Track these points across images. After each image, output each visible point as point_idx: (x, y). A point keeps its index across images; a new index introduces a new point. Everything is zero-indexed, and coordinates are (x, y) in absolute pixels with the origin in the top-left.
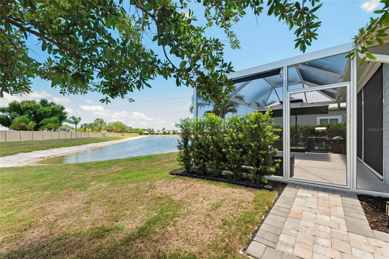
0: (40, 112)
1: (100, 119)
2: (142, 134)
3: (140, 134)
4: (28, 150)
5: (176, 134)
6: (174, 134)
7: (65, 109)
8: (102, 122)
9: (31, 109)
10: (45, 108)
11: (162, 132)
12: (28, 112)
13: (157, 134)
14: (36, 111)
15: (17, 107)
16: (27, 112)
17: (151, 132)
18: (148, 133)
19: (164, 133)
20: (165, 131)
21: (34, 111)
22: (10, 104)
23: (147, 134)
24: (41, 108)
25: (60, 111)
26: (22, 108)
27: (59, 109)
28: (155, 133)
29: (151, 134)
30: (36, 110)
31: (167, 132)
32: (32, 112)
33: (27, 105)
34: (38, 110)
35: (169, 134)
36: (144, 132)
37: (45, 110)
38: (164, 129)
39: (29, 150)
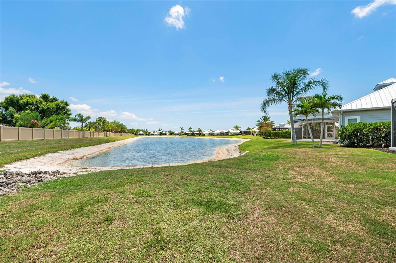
0: (43, 108)
1: (103, 117)
2: (138, 135)
3: (135, 135)
4: (53, 150)
5: (173, 135)
6: (172, 135)
7: (69, 105)
8: (104, 120)
9: (32, 104)
10: (49, 104)
11: (159, 133)
12: (29, 107)
13: (153, 135)
14: (39, 107)
15: (16, 101)
16: (27, 108)
17: (147, 133)
18: (143, 133)
19: (161, 134)
20: (161, 131)
21: (36, 106)
22: (6, 99)
23: (142, 135)
24: (44, 103)
25: (64, 108)
26: (22, 103)
27: (63, 105)
28: (151, 134)
29: (146, 135)
30: (37, 106)
31: (164, 133)
32: (34, 107)
33: (28, 100)
34: (41, 106)
35: (166, 134)
36: (140, 133)
37: (48, 105)
38: (160, 130)
39: (55, 150)
